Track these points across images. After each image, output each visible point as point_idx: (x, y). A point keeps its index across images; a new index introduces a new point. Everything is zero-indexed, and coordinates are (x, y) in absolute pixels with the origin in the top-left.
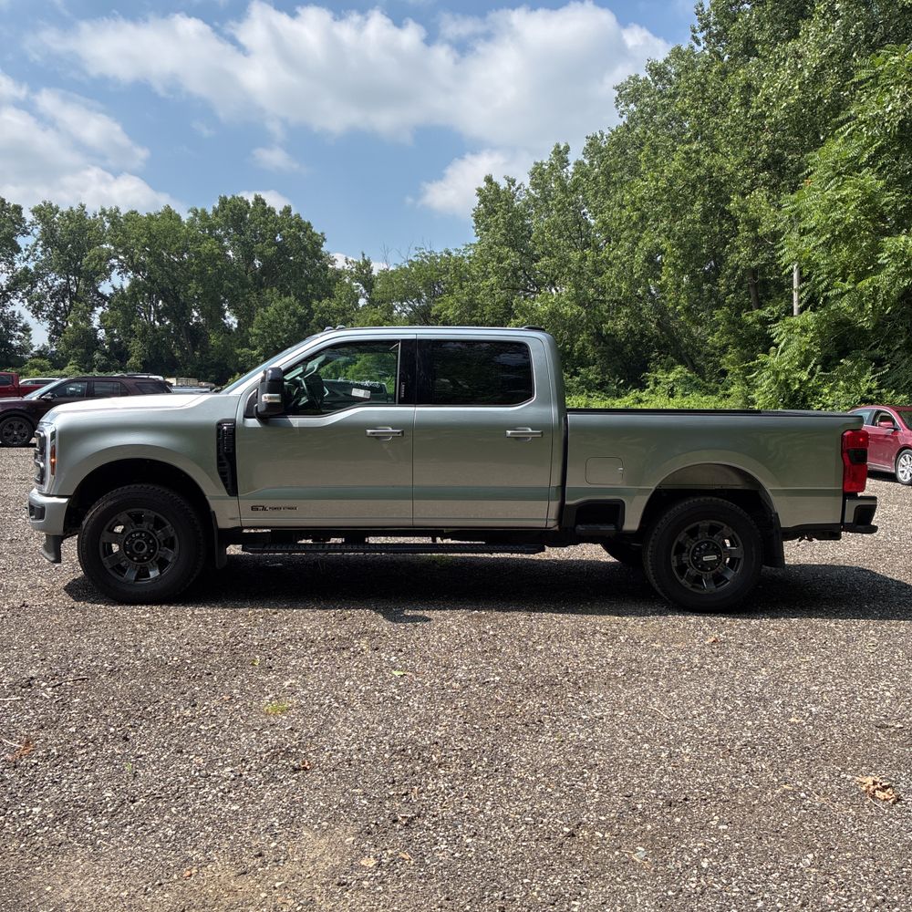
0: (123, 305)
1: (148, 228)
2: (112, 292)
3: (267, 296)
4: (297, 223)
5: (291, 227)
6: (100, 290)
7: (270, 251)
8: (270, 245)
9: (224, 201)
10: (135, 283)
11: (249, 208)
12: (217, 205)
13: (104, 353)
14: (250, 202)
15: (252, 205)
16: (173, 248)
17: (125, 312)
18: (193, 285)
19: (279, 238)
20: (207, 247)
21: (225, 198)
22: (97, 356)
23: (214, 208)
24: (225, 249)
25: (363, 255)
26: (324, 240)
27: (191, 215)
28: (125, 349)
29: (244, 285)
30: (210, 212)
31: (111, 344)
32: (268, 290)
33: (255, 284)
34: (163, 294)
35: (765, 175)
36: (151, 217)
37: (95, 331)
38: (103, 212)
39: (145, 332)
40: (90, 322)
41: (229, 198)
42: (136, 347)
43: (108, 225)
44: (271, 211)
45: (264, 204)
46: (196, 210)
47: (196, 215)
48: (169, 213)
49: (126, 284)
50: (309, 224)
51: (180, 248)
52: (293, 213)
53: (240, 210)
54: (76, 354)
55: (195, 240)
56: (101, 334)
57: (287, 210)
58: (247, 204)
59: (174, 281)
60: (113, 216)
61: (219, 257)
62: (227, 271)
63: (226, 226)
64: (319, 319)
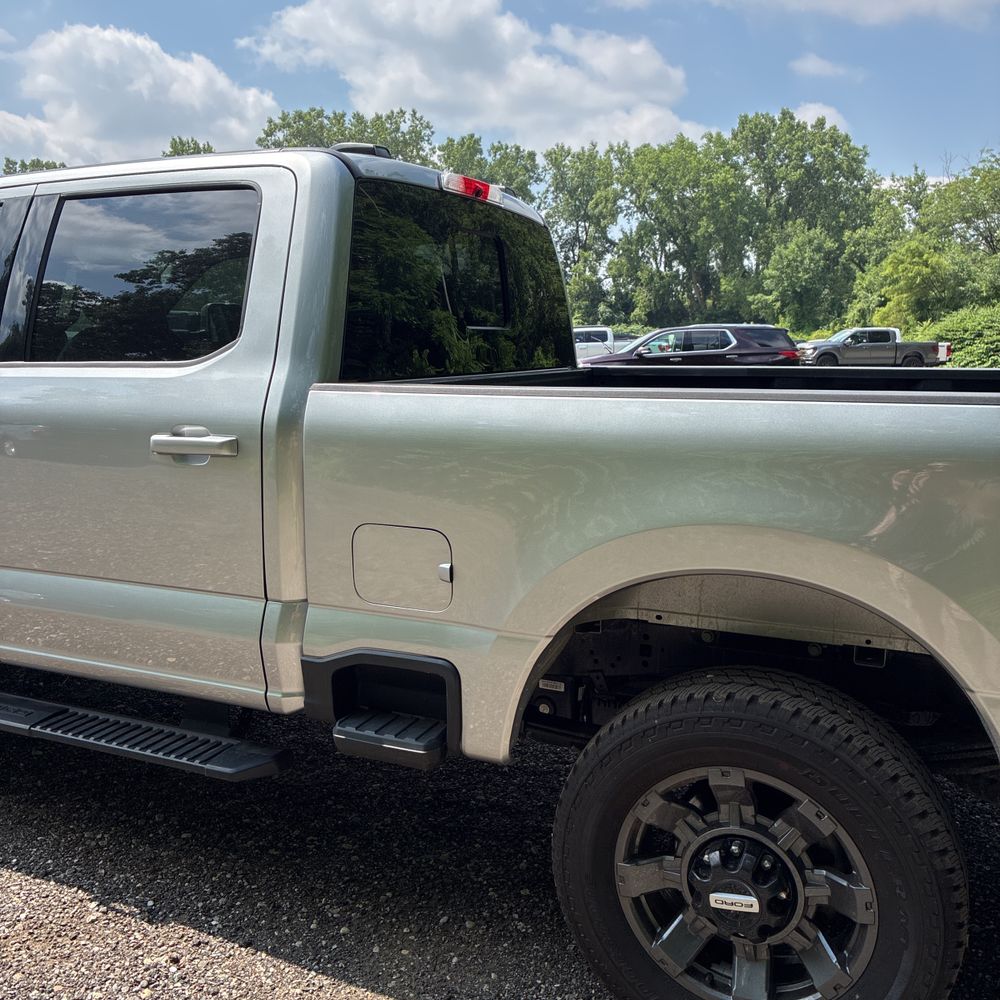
0: (632, 246)
1: (657, 161)
2: (622, 236)
3: (789, 229)
4: (831, 137)
5: (823, 143)
6: (609, 236)
7: (795, 175)
8: (796, 168)
9: (744, 121)
10: (642, 226)
11: (775, 125)
12: (736, 127)
13: (610, 306)
14: (776, 118)
15: (779, 122)
16: (683, 182)
17: (630, 260)
18: (703, 222)
19: (809, 159)
20: (720, 177)
21: (746, 117)
22: (602, 308)
23: (733, 130)
24: (744, 178)
25: (916, 168)
26: (866, 154)
27: (705, 141)
28: (631, 300)
29: (764, 219)
30: (727, 135)
31: (618, 294)
32: (791, 223)
33: (779, 216)
34: (670, 234)
36: (663, 150)
37: (600, 281)
38: (611, 149)
39: (651, 279)
40: (594, 271)
41: (751, 116)
42: (642, 297)
43: (616, 164)
44: (802, 127)
45: (792, 118)
46: (711, 135)
47: (710, 141)
48: (681, 142)
49: (635, 224)
50: (847, 136)
51: (689, 181)
52: (827, 126)
53: (762, 128)
54: (580, 308)
55: (708, 170)
56: (608, 284)
57: (821, 123)
58: (773, 121)
59: (684, 220)
60: (621, 152)
61: (734, 188)
62: (743, 202)
63: (747, 151)
64: (853, 253)
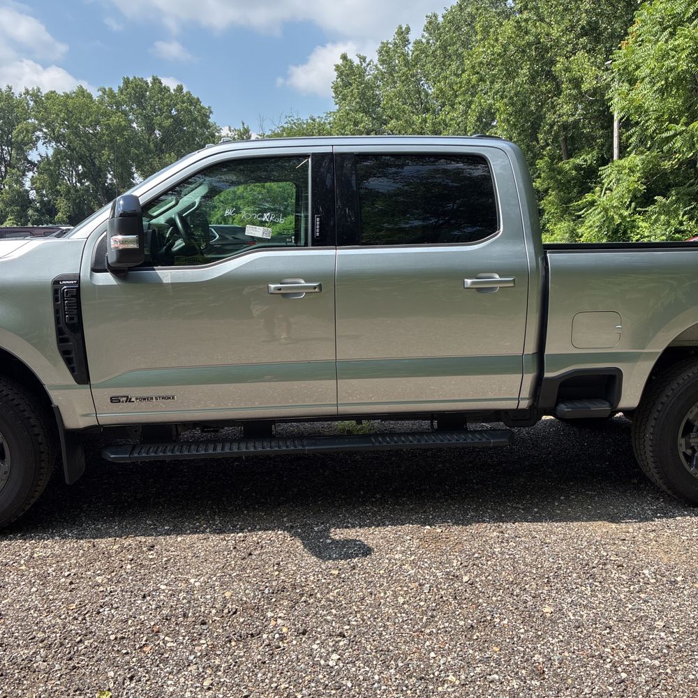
0: (50, 169)
1: (65, 105)
2: (40, 159)
3: (167, 160)
4: (188, 99)
5: (183, 102)
6: (29, 158)
7: (167, 123)
8: (167, 118)
9: (127, 82)
10: (57, 152)
11: (148, 87)
12: (121, 85)
13: (37, 210)
14: (149, 82)
15: (150, 85)
16: (87, 121)
17: (51, 176)
18: (105, 152)
19: (174, 112)
20: (115, 120)
21: (128, 79)
22: (30, 212)
23: (119, 87)
24: (131, 121)
25: (243, 124)
26: (211, 112)
27: (100, 93)
28: (54, 206)
29: (148, 151)
30: (116, 91)
31: (42, 202)
32: (167, 155)
33: (156, 150)
34: (81, 159)
35: (584, 40)
36: (67, 96)
37: (27, 192)
38: (27, 92)
39: (69, 191)
40: (22, 185)
41: (131, 78)
42: (62, 204)
43: (32, 103)
44: (167, 89)
45: (161, 83)
46: (105, 89)
47: (104, 93)
48: (82, 92)
49: (51, 152)
50: (198, 99)
51: (92, 121)
52: (185, 91)
53: (140, 88)
54: (12, 211)
55: (105, 114)
56: (33, 195)
57: (180, 89)
58: (147, 83)
59: (90, 150)
60: (36, 96)
61: (125, 128)
62: (133, 140)
63: (129, 103)
